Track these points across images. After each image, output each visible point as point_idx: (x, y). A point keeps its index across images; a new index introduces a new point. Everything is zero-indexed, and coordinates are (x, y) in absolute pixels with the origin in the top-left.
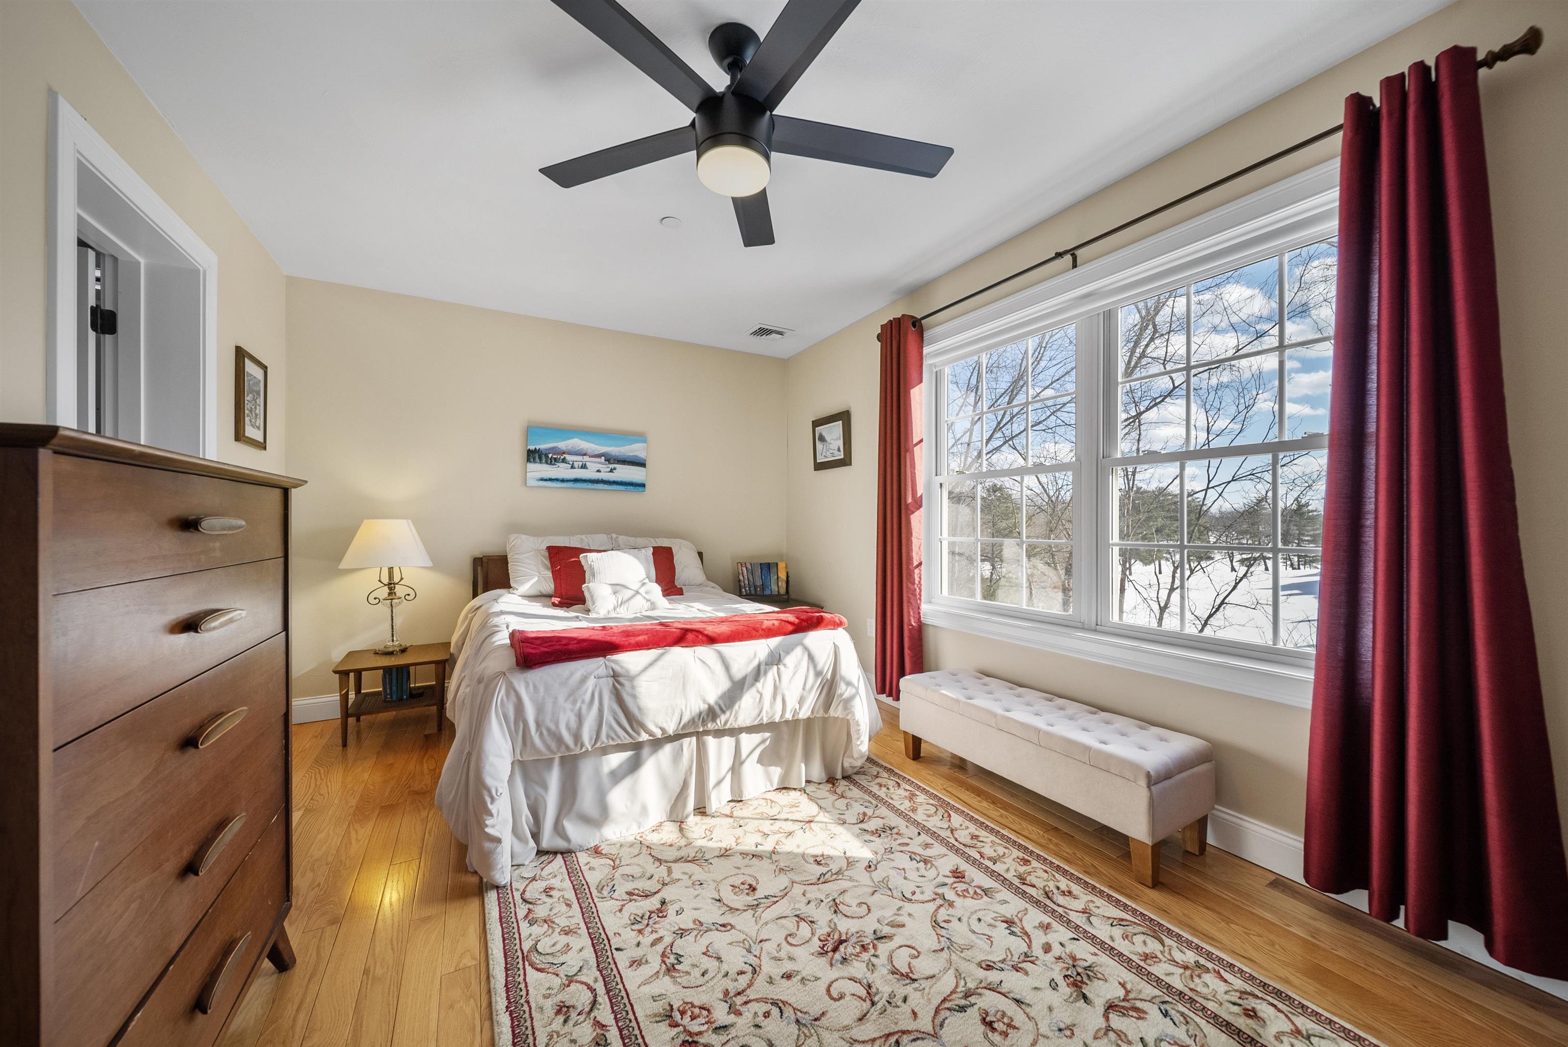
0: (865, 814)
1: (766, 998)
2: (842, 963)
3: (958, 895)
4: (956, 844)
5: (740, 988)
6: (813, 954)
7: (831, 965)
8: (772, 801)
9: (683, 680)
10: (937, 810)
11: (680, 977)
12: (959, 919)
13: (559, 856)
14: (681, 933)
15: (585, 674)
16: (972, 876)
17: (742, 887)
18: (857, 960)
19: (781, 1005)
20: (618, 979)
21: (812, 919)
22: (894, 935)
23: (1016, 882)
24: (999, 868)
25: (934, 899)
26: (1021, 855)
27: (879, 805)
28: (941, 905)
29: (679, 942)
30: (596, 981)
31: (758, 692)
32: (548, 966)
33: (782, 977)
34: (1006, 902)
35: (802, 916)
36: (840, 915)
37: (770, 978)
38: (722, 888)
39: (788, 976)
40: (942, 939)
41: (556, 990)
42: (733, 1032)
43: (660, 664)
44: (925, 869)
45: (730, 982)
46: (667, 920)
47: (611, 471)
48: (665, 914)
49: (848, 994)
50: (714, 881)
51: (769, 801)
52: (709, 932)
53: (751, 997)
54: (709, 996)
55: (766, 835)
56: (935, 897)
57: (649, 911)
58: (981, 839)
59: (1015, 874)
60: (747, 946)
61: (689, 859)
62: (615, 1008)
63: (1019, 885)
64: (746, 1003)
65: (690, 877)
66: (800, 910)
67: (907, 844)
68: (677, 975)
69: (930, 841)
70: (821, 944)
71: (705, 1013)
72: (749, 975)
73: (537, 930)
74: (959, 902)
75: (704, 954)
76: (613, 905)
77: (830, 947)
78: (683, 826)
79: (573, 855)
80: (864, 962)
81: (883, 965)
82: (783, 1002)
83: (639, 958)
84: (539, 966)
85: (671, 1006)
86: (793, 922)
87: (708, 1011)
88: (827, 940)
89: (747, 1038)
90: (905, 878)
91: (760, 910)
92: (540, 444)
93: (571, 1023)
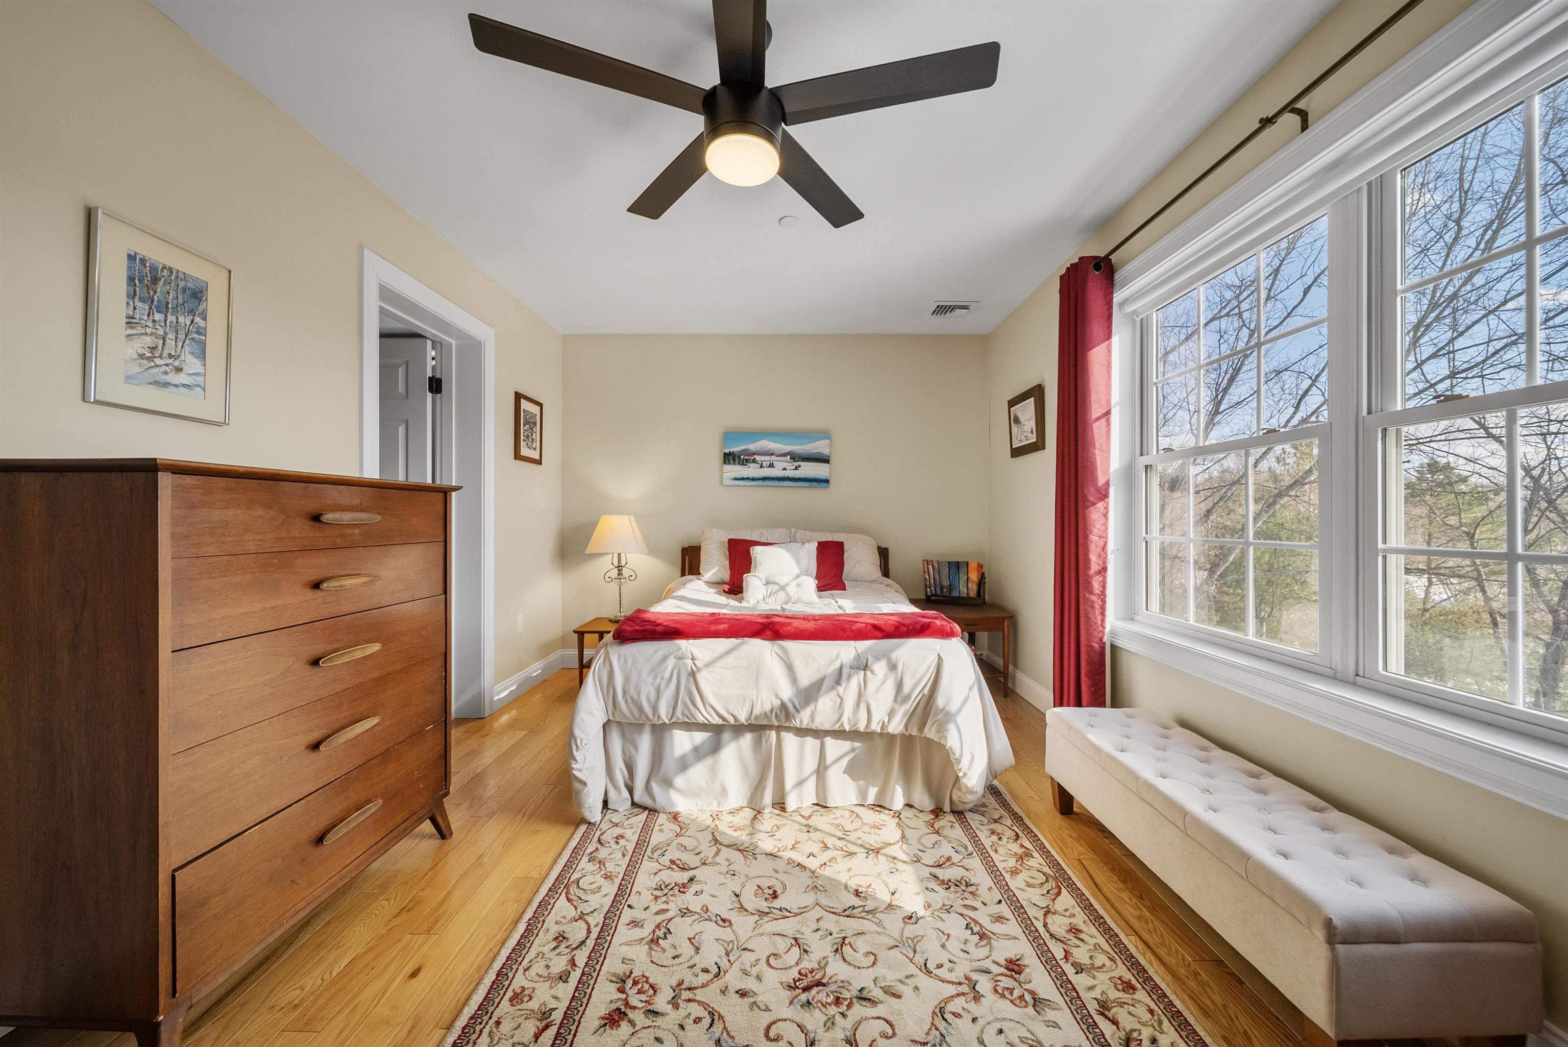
0: (949, 859)
1: (708, 1005)
2: (802, 1006)
3: (996, 991)
4: (1041, 930)
5: (695, 984)
6: (782, 983)
7: (791, 1003)
8: (858, 816)
9: (757, 671)
10: (1047, 881)
11: (656, 951)
12: (974, 1020)
13: (647, 812)
14: (685, 912)
15: (667, 653)
16: (1034, 975)
17: (767, 891)
18: (821, 1010)
19: (716, 1018)
20: (612, 932)
21: (808, 949)
22: (882, 1002)
23: (1092, 1007)
24: (1081, 981)
25: (960, 984)
26: (1128, 976)
27: (975, 854)
28: (963, 994)
29: (678, 920)
30: (596, 926)
31: (839, 695)
32: (576, 898)
33: (737, 992)
34: (1056, 1025)
35: (800, 941)
36: (838, 956)
37: (727, 987)
38: (748, 885)
39: (743, 994)
40: (934, 1032)
41: (566, 921)
42: (659, 1021)
43: (736, 653)
44: (976, 945)
45: (690, 974)
46: (683, 896)
47: (796, 468)
48: (685, 890)
49: (785, 1039)
50: (747, 876)
51: (855, 815)
52: (708, 922)
53: (697, 998)
54: (665, 981)
55: (826, 847)
56: (963, 980)
57: (675, 883)
58: (1082, 936)
59: (1099, 997)
60: (729, 949)
61: (741, 848)
62: (593, 954)
63: (1093, 1013)
64: (689, 1000)
65: (729, 865)
66: (803, 934)
67: (975, 909)
68: (656, 948)
69: (1007, 913)
70: (797, 976)
71: (651, 992)
72: (711, 976)
73: (590, 867)
74: (989, 998)
75: (689, 939)
76: (653, 867)
77: (804, 983)
78: (758, 816)
79: (657, 814)
80: (826, 1015)
81: (844, 1029)
82: (720, 1015)
83: (638, 921)
84: (570, 897)
85: (631, 973)
86: (787, 944)
87: (655, 992)
88: (806, 976)
89: (666, 1032)
90: (943, 946)
91: (766, 919)
92: (732, 448)
93: (557, 951)
